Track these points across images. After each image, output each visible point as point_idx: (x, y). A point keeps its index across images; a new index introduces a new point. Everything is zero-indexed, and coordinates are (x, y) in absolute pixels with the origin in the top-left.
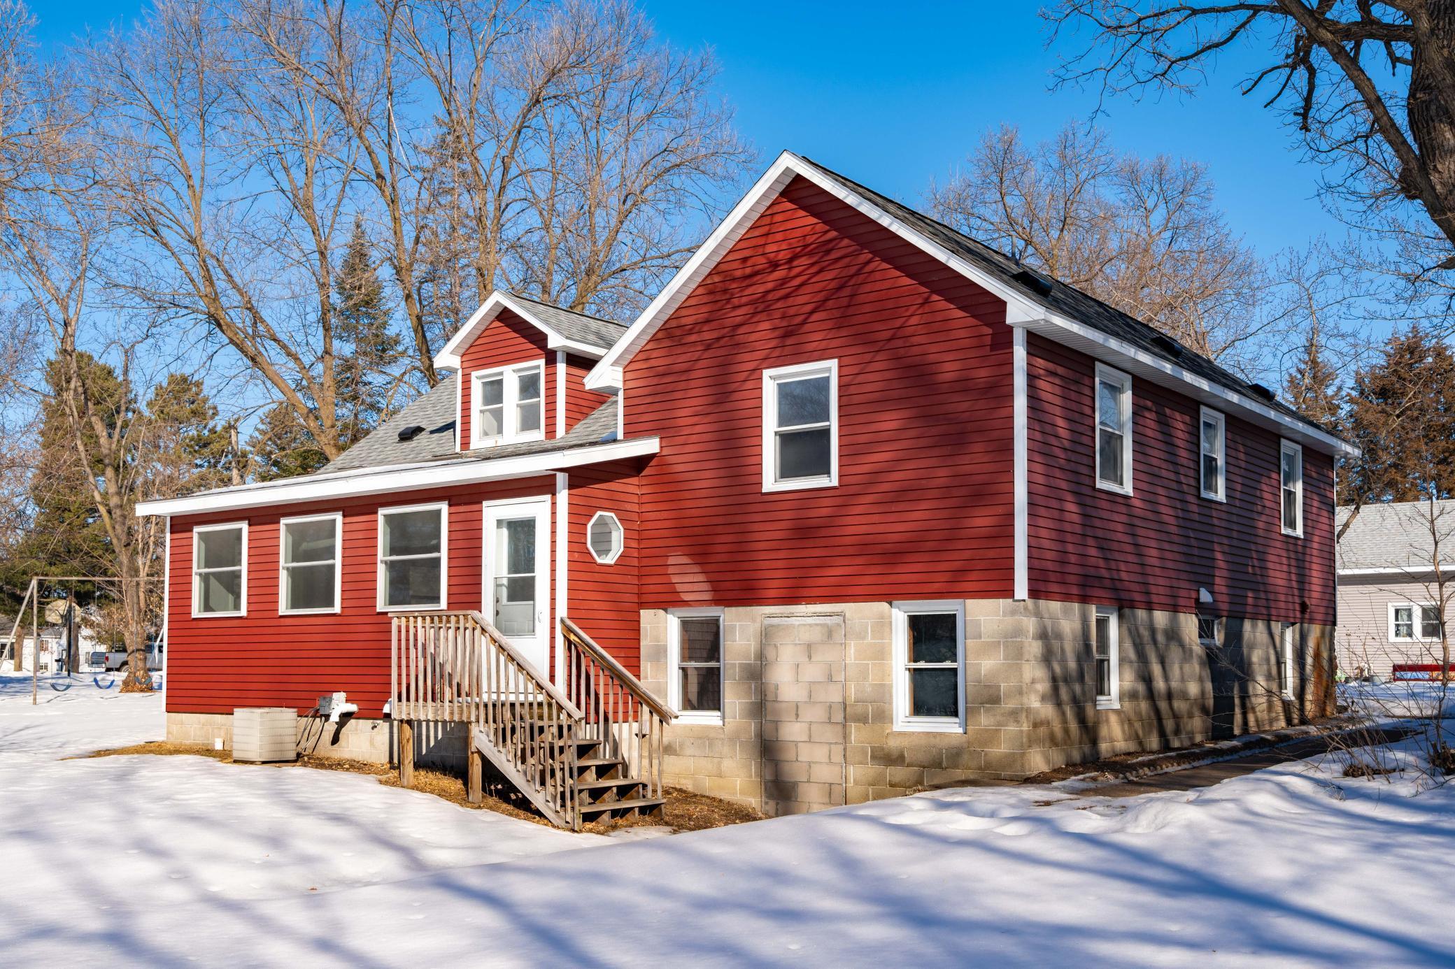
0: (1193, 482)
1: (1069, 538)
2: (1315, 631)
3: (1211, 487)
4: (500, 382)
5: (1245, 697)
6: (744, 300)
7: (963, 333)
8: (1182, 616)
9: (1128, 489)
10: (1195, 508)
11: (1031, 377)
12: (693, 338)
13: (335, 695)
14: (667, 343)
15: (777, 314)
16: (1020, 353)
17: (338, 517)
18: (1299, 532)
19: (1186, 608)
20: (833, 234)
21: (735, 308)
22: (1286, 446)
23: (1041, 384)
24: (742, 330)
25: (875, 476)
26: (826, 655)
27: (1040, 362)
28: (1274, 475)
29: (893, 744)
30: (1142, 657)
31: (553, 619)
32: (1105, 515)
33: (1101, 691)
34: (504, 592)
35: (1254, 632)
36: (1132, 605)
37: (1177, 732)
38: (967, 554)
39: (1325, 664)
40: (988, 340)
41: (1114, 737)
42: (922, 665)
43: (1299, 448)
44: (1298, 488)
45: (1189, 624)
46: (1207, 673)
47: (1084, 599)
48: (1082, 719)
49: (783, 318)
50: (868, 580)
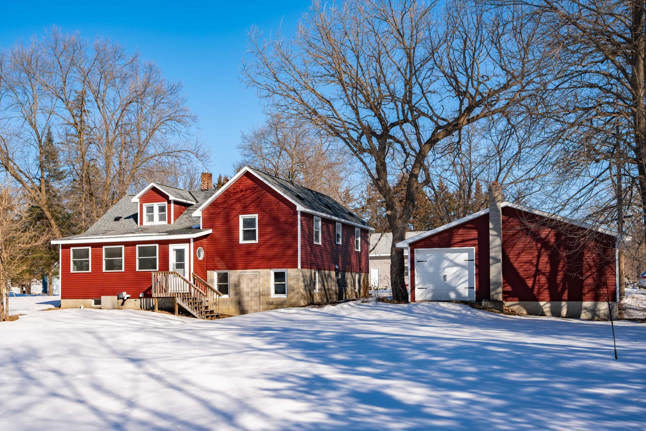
0: (334, 240)
1: (308, 255)
2: (363, 275)
3: (338, 241)
4: (152, 207)
5: (345, 290)
6: (234, 198)
7: (286, 211)
8: (331, 272)
9: (320, 243)
10: (334, 246)
11: (301, 221)
12: (221, 206)
13: (123, 293)
14: (214, 206)
15: (242, 202)
16: (299, 216)
17: (123, 247)
18: (359, 250)
19: (332, 270)
20: (257, 185)
21: (232, 200)
22: (356, 229)
23: (303, 222)
24: (233, 205)
25: (266, 241)
26: (256, 281)
27: (303, 218)
28: (353, 237)
29: (271, 300)
30: (323, 281)
31: (190, 273)
32: (315, 249)
33: (314, 288)
34: (175, 266)
35: (348, 275)
36: (321, 269)
37: (330, 298)
38: (287, 259)
39: (366, 283)
40: (292, 213)
41: (317, 298)
42: (277, 283)
43: (359, 229)
44: (359, 239)
45: (333, 273)
46: (337, 285)
47: (311, 268)
48: (310, 294)
49: (244, 203)
50: (263, 264)
